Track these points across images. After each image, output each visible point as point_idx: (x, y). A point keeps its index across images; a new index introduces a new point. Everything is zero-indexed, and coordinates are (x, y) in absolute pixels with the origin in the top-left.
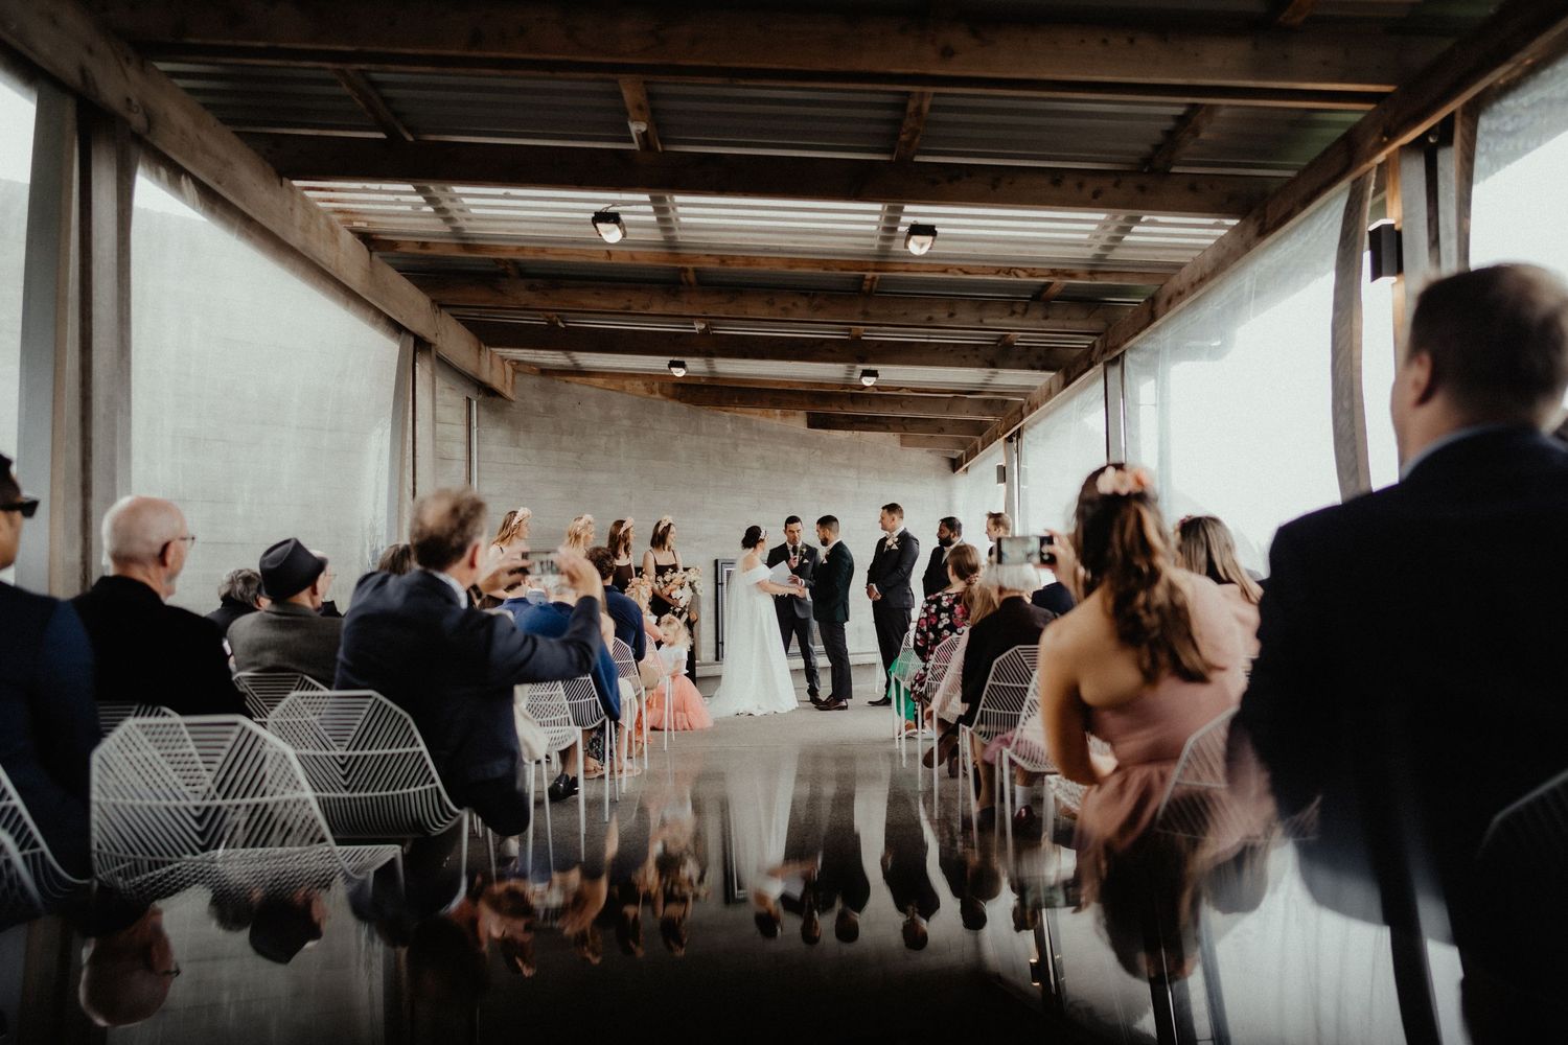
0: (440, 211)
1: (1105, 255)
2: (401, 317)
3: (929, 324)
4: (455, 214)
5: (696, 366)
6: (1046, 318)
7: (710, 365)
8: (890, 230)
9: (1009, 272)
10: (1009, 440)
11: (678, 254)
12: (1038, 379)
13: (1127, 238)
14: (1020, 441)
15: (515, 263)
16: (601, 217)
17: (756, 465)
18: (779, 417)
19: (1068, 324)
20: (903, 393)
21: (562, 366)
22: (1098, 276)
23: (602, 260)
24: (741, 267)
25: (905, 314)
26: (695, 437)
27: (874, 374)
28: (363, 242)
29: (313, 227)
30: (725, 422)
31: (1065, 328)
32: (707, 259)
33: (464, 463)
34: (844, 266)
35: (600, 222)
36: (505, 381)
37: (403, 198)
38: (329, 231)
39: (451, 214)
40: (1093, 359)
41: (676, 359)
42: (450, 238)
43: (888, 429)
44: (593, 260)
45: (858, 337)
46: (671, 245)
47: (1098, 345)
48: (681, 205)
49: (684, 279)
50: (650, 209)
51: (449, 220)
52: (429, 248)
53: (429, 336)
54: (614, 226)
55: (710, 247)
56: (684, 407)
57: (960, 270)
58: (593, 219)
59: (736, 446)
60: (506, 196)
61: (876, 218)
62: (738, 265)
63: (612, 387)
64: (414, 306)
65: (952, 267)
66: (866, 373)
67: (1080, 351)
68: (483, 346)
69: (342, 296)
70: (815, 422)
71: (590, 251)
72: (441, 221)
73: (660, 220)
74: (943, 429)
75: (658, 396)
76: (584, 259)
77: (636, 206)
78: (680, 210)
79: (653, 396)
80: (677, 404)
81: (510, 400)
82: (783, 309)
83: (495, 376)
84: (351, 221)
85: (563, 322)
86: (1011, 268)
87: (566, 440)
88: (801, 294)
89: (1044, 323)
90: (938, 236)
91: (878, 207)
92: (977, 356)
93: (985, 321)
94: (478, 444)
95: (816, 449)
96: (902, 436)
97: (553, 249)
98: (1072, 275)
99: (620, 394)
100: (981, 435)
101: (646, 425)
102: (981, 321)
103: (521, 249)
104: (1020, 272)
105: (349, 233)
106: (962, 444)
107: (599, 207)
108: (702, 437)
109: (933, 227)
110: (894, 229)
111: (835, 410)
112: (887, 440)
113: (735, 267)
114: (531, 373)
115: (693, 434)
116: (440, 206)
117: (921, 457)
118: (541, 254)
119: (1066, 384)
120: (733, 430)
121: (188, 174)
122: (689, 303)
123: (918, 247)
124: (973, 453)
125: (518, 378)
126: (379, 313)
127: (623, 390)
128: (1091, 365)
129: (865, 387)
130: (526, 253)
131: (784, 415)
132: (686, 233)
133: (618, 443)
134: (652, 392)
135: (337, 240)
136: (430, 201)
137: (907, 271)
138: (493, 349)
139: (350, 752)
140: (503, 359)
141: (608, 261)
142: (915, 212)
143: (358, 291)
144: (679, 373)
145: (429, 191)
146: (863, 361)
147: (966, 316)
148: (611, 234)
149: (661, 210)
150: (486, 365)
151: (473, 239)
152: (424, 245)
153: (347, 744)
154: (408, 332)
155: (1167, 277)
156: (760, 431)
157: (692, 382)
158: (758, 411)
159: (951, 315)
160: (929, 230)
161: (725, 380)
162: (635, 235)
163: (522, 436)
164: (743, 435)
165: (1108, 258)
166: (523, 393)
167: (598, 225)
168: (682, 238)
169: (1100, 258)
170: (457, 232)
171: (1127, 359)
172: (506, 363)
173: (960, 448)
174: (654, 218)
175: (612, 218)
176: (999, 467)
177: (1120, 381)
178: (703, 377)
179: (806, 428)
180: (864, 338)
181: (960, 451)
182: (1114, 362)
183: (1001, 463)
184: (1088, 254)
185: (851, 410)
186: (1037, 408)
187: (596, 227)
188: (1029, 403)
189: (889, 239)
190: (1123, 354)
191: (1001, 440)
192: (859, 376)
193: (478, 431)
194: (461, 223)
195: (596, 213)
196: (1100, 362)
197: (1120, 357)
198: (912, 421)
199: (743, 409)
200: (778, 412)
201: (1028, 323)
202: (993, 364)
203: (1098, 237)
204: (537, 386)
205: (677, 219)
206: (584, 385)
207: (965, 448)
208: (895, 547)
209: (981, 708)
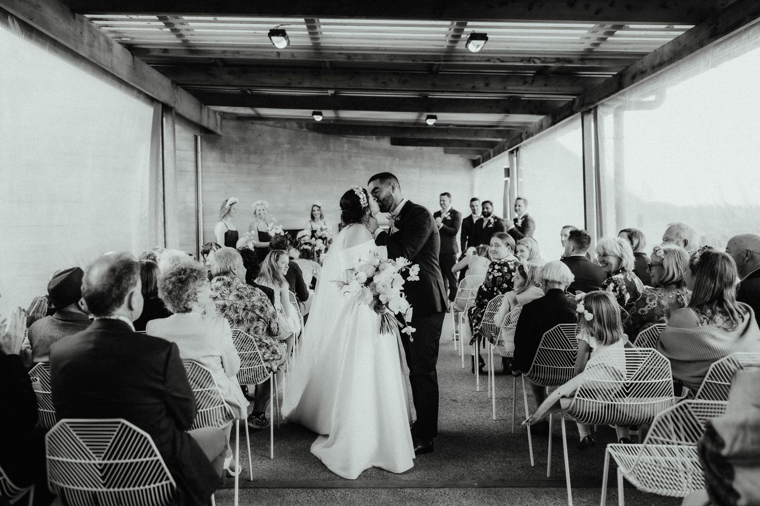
0: (174, 30)
1: (594, 49)
2: (153, 93)
3: (473, 90)
4: (184, 33)
5: (328, 114)
6: (546, 85)
7: (336, 114)
8: (456, 37)
9: (529, 60)
10: (512, 152)
11: (321, 53)
12: (536, 119)
13: (610, 38)
14: (518, 153)
15: (221, 59)
17: (361, 167)
18: (375, 140)
19: (559, 89)
20: (451, 127)
21: (249, 114)
22: (587, 62)
23: (274, 57)
24: (361, 60)
25: (458, 84)
26: (327, 152)
27: (435, 117)
28: (129, 50)
29: (96, 44)
30: (344, 144)
31: (558, 91)
32: (339, 56)
33: (194, 174)
34: (425, 59)
35: (274, 36)
36: (217, 125)
37: (152, 24)
38: (106, 45)
39: (181, 32)
40: (574, 109)
41: (316, 110)
42: (179, 46)
43: (438, 145)
44: (269, 58)
45: (426, 97)
46: (317, 47)
47: (577, 101)
48: (324, 24)
49: (323, 66)
50: (305, 26)
51: (180, 36)
52: (168, 52)
53: (171, 102)
54: (282, 38)
55: (341, 48)
56: (320, 136)
57: (498, 59)
58: (269, 33)
59: (350, 157)
60: (215, 21)
61: (446, 29)
62: (358, 59)
63: (279, 125)
64: (162, 87)
65: (493, 58)
66: (429, 117)
67: (566, 102)
68: (203, 106)
69: (117, 83)
70: (395, 142)
71: (266, 52)
72: (175, 36)
73: (310, 33)
74: (470, 145)
75: (305, 129)
76: (263, 58)
77: (296, 25)
78: (323, 27)
79: (302, 130)
80: (316, 134)
81: (219, 136)
82: (384, 83)
83: (209, 122)
84: (120, 38)
85: (250, 90)
86: (531, 58)
87: (253, 158)
88: (395, 73)
89: (546, 88)
90: (489, 39)
91: (448, 23)
92: (498, 107)
93: (508, 88)
94: (202, 161)
95: (396, 157)
96: (445, 149)
97: (244, 51)
98: (569, 61)
99: (283, 129)
100: (493, 148)
101: (298, 147)
102: (505, 88)
103: (224, 52)
104: (537, 61)
105: (120, 45)
106: (480, 152)
107: (273, 26)
108: (331, 153)
109: (486, 34)
110: (459, 36)
111: (408, 136)
112: (437, 151)
113: (357, 60)
114: (232, 119)
115: (325, 151)
116: (174, 28)
117: (456, 160)
118: (237, 55)
119: (553, 123)
120: (349, 148)
121: (12, 15)
122: (326, 80)
123: (475, 47)
124: (487, 158)
125: (224, 122)
126: (140, 92)
127: (285, 127)
128: (572, 113)
129: (427, 125)
130: (227, 54)
131: (378, 139)
132: (327, 40)
133: (282, 158)
134: (302, 127)
135: (111, 50)
136: (168, 25)
137: (464, 61)
138: (209, 107)
140: (215, 112)
141: (279, 58)
142: (474, 26)
143: (126, 80)
144: (318, 118)
145: (167, 19)
146: (429, 111)
147: (494, 85)
148: (280, 43)
149: (312, 29)
150: (205, 117)
151: (195, 46)
152: (165, 51)
153: (103, 455)
154: (158, 101)
155: (633, 62)
156: (364, 148)
157: (326, 122)
158: (363, 137)
159: (487, 85)
160: (483, 37)
161: (346, 121)
162: (294, 42)
163: (227, 155)
164: (355, 151)
165: (594, 50)
166: (228, 131)
167: (272, 37)
168: (323, 43)
169: (589, 51)
170: (185, 42)
171: (600, 111)
172: (217, 114)
173: (479, 154)
174: (307, 33)
175: (281, 33)
176: (505, 169)
177: (593, 124)
178: (333, 120)
179: (390, 145)
180: (429, 97)
181: (479, 156)
182: (589, 112)
183: (507, 167)
184: (581, 48)
185: (418, 136)
186: (532, 136)
187: (271, 39)
188: (526, 133)
189: (456, 42)
190: (596, 108)
191: (506, 153)
192: (425, 118)
193: (201, 154)
194: (187, 38)
195: (271, 30)
196: (579, 112)
197: (593, 109)
198: (452, 141)
199: (355, 136)
200: (374, 137)
201: (534, 89)
202: (507, 111)
203: (588, 38)
204: (235, 126)
205: (321, 33)
206: (262, 125)
207: (481, 154)
208: (449, 218)
209: (533, 363)
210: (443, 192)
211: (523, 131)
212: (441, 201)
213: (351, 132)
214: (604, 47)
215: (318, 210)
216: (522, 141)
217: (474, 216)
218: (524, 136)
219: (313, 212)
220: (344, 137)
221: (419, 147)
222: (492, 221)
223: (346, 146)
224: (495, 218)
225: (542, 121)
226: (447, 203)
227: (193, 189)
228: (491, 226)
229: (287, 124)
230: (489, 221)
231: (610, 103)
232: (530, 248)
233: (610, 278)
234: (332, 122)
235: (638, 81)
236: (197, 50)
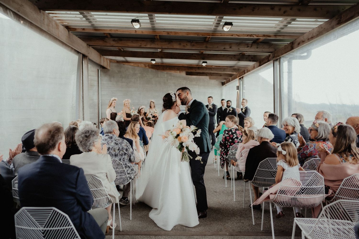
0: (87, 19)
1: (281, 30)
2: (78, 49)
3: (224, 50)
4: (92, 20)
5: (158, 60)
6: (257, 48)
7: (162, 60)
8: (218, 24)
9: (251, 36)
10: (240, 79)
11: (155, 31)
12: (251, 64)
13: (289, 25)
14: (243, 79)
15: (109, 34)
16: (134, 21)
18: (178, 72)
19: (263, 50)
20: (213, 67)
21: (122, 60)
22: (277, 36)
23: (134, 33)
24: (173, 35)
25: (218, 47)
27: (206, 62)
28: (67, 29)
29: (50, 25)
30: (165, 74)
32: (164, 32)
33: (97, 87)
34: (204, 34)
35: (133, 22)
36: (108, 65)
37: (78, 16)
38: (56, 26)
40: (270, 59)
41: (153, 59)
42: (90, 27)
43: (207, 75)
44: (131, 33)
45: (202, 53)
46: (153, 29)
47: (271, 55)
48: (157, 17)
49: (156, 38)
50: (148, 18)
51: (90, 22)
52: (85, 30)
53: (87, 54)
54: (137, 23)
55: (165, 29)
56: (154, 70)
57: (237, 35)
58: (131, 21)
59: (167, 80)
60: (106, 15)
61: (213, 20)
62: (173, 34)
63: (136, 65)
64: (82, 46)
65: (234, 34)
66: (204, 62)
67: (265, 56)
68: (101, 56)
69: (61, 44)
70: (188, 74)
71: (131, 30)
72: (88, 22)
73: (151, 21)
74: (221, 75)
75: (147, 67)
76: (129, 33)
77: (144, 17)
78: (156, 18)
79: (146, 68)
80: (152, 70)
81: (109, 70)
82: (183, 46)
83: (104, 63)
84: (63, 23)
85: (123, 49)
86: (252, 34)
87: (124, 80)
88: (188, 42)
89: (257, 49)
90: (233, 25)
91: (214, 17)
92: (235, 58)
93: (240, 49)
95: (188, 81)
96: (210, 77)
97: (120, 30)
98: (269, 36)
99: (137, 67)
100: (231, 77)
101: (144, 75)
102: (239, 49)
103: (111, 30)
104: (254, 36)
105: (62, 26)
106: (225, 79)
107: (133, 18)
108: (159, 78)
109: (232, 23)
110: (219, 24)
111: (193, 71)
112: (206, 78)
113: (172, 35)
114: (114, 62)
115: (156, 78)
116: (87, 18)
117: (215, 82)
118: (117, 31)
119: (260, 65)
122: (157, 44)
124: (228, 81)
125: (111, 64)
128: (269, 61)
129: (203, 66)
130: (112, 31)
131: (180, 72)
132: (158, 25)
133: (137, 80)
134: (146, 67)
135: (58, 28)
136: (85, 16)
137: (221, 36)
138: (104, 56)
139: (45, 229)
141: (136, 33)
142: (227, 18)
143: (65, 43)
144: (154, 62)
145: (84, 14)
146: (203, 59)
147: (234, 48)
148: (137, 26)
149: (151, 19)
150: (102, 61)
151: (97, 27)
152: (84, 29)
154: (81, 53)
155: (298, 37)
156: (174, 76)
157: (157, 64)
158: (173, 71)
159: (230, 47)
160: (231, 24)
161: (166, 64)
162: (143, 26)
164: (169, 77)
165: (281, 31)
166: (112, 68)
167: (133, 23)
168: (156, 26)
169: (279, 31)
170: (93, 25)
171: (282, 60)
172: (108, 60)
173: (225, 80)
174: (149, 21)
175: (137, 21)
176: (237, 86)
177: (278, 66)
178: (160, 63)
179: (185, 75)
180: (204, 53)
181: (225, 81)
182: (277, 60)
183: (238, 85)
184: (275, 30)
185: (198, 71)
186: (250, 71)
187: (132, 24)
188: (247, 70)
189: (217, 26)
190: (280, 58)
191: (238, 79)
192: (202, 63)
193: (100, 78)
194: (94, 23)
195: (132, 20)
196: (272, 60)
197: (279, 59)
198: (213, 73)
199: (169, 71)
200: (178, 71)
201: (252, 49)
202: (239, 60)
203: (279, 25)
204: (116, 65)
205: (155, 21)
206: (128, 65)
207: (226, 80)
208: (212, 108)
209: (255, 176)
210: (209, 96)
211: (245, 69)
212: (208, 100)
213: (168, 69)
214: (286, 30)
215: (153, 104)
216: (245, 73)
217: (223, 107)
218: (246, 71)
219: (151, 105)
220: (165, 71)
221: (198, 76)
222: (231, 109)
223: (166, 75)
224: (233, 108)
225: (254, 64)
226: (211, 101)
227: (96, 94)
228: (231, 112)
229: (139, 65)
230: (230, 109)
231: (287, 56)
232: (250, 122)
233: (289, 136)
234: (160, 64)
235: (301, 46)
236: (98, 29)
